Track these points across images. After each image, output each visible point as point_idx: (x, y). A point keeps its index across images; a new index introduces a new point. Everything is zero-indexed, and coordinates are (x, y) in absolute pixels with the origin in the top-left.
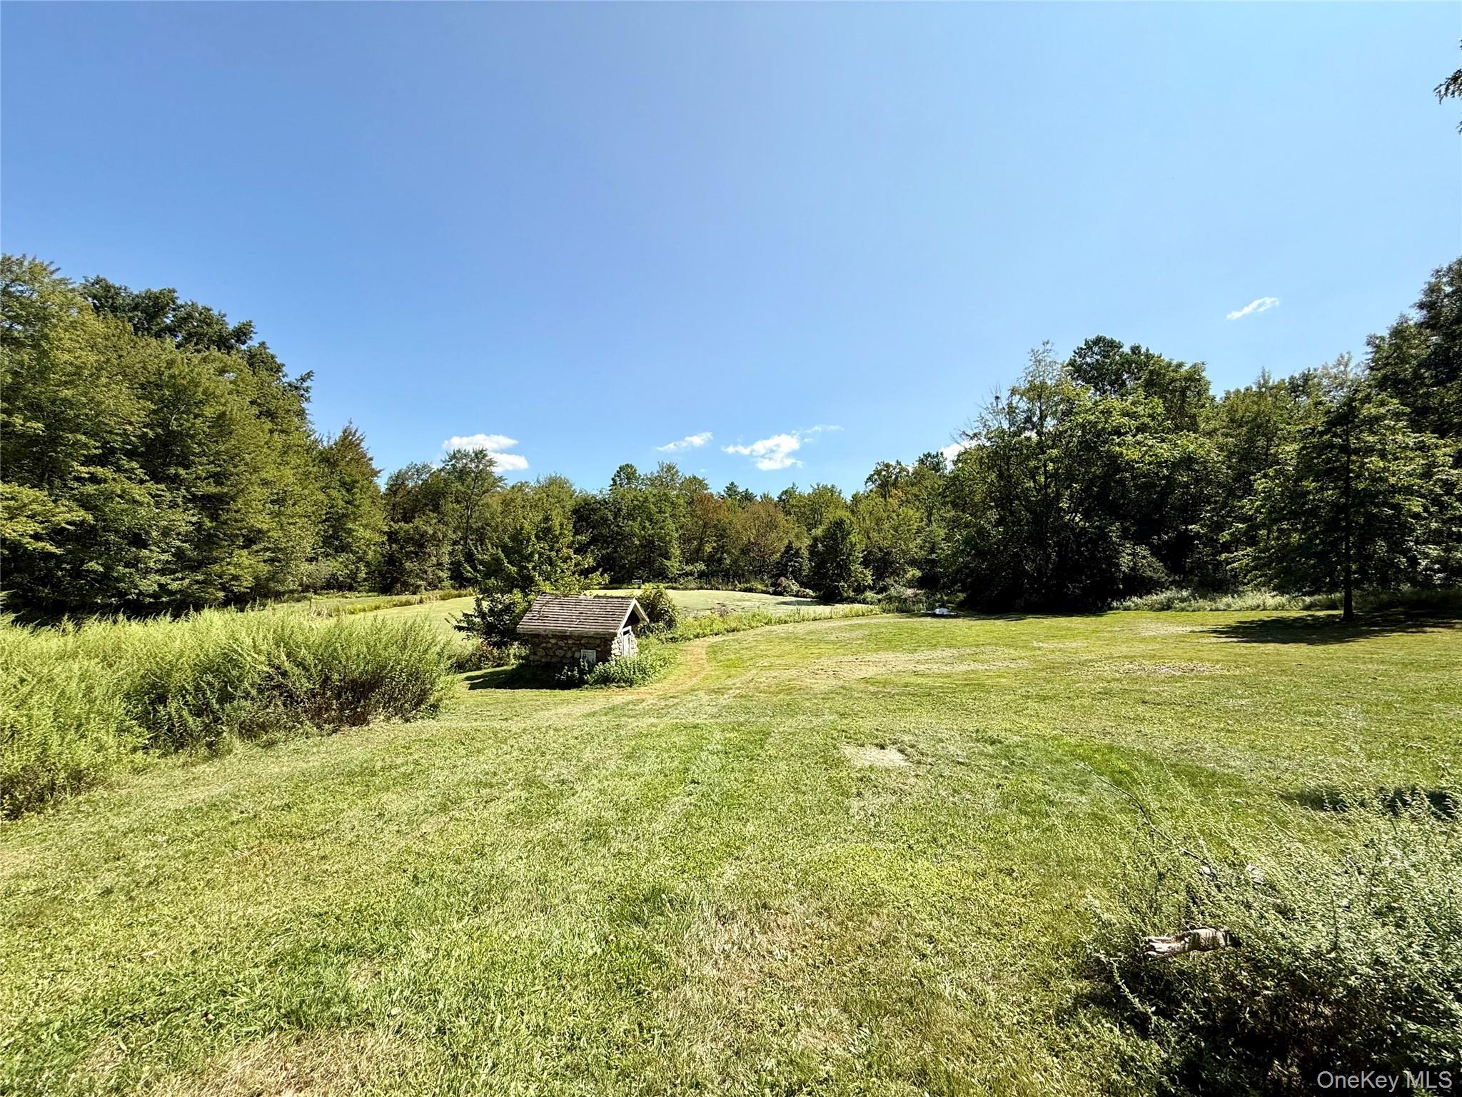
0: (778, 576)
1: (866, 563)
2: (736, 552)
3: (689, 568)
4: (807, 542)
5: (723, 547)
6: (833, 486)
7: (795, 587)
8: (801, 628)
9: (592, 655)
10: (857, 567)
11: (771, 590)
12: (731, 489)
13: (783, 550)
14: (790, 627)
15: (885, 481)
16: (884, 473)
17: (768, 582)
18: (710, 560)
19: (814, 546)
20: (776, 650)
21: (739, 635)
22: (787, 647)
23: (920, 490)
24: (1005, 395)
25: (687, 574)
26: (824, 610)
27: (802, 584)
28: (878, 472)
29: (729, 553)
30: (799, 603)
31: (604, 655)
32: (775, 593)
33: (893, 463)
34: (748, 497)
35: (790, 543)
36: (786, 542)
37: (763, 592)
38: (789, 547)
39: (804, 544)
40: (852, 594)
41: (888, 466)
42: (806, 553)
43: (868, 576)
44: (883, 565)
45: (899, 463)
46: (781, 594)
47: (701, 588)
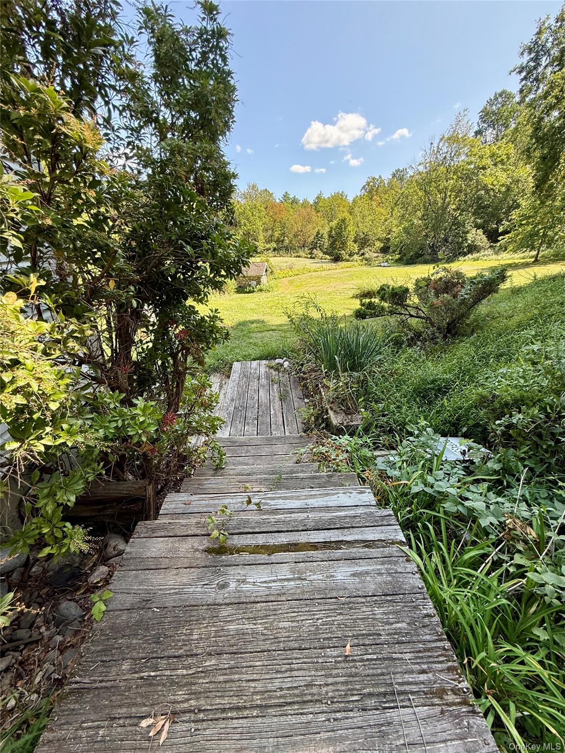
0: (312, 249)
1: (355, 242)
2: (291, 236)
3: (268, 246)
4: (327, 229)
5: (284, 234)
6: (343, 192)
7: (321, 254)
8: (323, 273)
9: (255, 283)
10: (350, 243)
11: (309, 256)
12: (286, 196)
13: (315, 234)
14: (319, 273)
15: (372, 190)
16: (371, 184)
17: (308, 252)
18: (278, 241)
19: (331, 231)
20: (314, 281)
21: (299, 276)
22: (318, 280)
23: (389, 197)
24: (437, 141)
25: (268, 250)
26: (334, 265)
27: (325, 253)
28: (368, 184)
29: (288, 237)
30: (322, 262)
31: (259, 283)
32: (311, 258)
33: (377, 177)
34: (295, 201)
35: (319, 230)
36: (316, 230)
37: (306, 257)
38: (318, 233)
39: (325, 232)
40: (348, 257)
41: (374, 179)
42: (326, 236)
43: (355, 247)
44: (363, 242)
45: (380, 177)
46: (314, 258)
47: (275, 256)
